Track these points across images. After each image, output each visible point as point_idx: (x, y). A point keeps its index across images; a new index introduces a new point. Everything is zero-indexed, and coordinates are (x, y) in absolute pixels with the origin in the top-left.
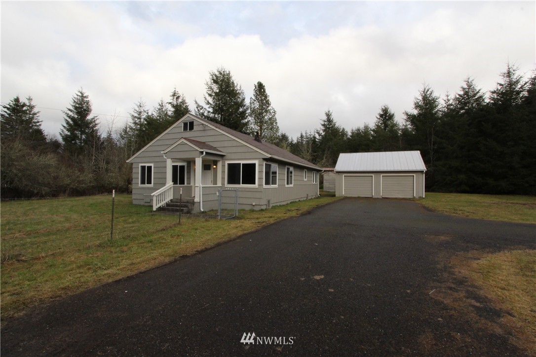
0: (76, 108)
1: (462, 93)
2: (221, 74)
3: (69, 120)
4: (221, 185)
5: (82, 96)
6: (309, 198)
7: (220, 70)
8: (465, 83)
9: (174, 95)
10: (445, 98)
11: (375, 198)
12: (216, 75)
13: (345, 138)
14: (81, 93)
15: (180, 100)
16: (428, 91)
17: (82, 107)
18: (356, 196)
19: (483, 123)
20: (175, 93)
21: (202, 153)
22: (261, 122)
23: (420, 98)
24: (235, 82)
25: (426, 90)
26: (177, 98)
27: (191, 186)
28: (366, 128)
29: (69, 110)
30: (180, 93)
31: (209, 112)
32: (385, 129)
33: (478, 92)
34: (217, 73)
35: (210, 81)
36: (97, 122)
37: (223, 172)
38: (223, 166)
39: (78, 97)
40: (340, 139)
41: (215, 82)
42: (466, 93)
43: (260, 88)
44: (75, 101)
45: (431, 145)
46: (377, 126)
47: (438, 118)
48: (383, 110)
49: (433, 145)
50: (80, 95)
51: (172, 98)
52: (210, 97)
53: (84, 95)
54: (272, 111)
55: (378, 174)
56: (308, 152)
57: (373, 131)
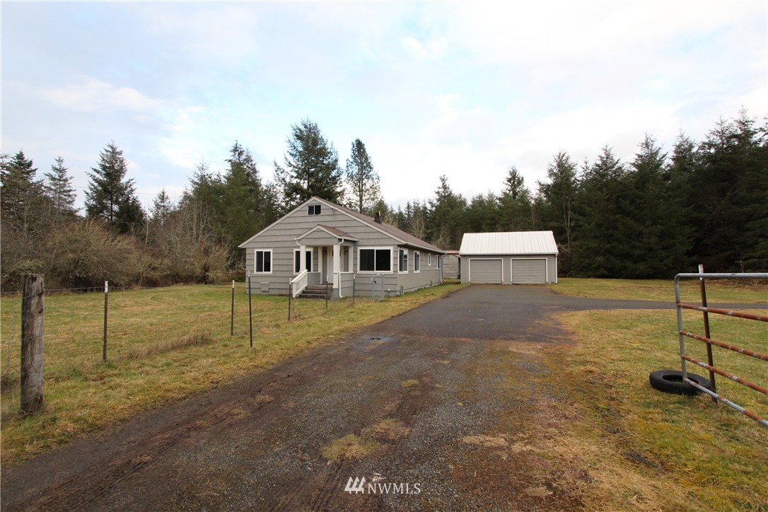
0: (104, 168)
1: (599, 162)
2: (306, 127)
3: (96, 184)
4: (352, 272)
5: (113, 152)
6: (433, 285)
7: (305, 122)
8: (603, 151)
9: (235, 150)
10: (584, 165)
11: (505, 285)
12: (300, 130)
13: (464, 209)
14: (112, 147)
15: (243, 157)
16: (564, 156)
17: (113, 167)
18: (484, 283)
19: (621, 199)
20: (236, 148)
21: (340, 240)
22: (361, 191)
23: (555, 164)
24: (324, 138)
25: (561, 155)
26: (239, 154)
27: (319, 273)
28: (491, 196)
29: (95, 170)
30: (244, 148)
31: (292, 177)
32: (514, 198)
33: (617, 163)
34: (302, 128)
35: (292, 138)
36: (133, 187)
37: (355, 258)
38: (355, 252)
39: (108, 153)
40: (458, 211)
41: (299, 137)
42: (604, 163)
43: (359, 146)
44: (104, 159)
45: (567, 221)
46: (505, 193)
47: (575, 189)
48: (511, 174)
49: (570, 221)
50: (111, 150)
51: (233, 154)
52: (292, 158)
53: (117, 150)
54: (374, 177)
55: (508, 258)
56: (420, 229)
57: (500, 199)
